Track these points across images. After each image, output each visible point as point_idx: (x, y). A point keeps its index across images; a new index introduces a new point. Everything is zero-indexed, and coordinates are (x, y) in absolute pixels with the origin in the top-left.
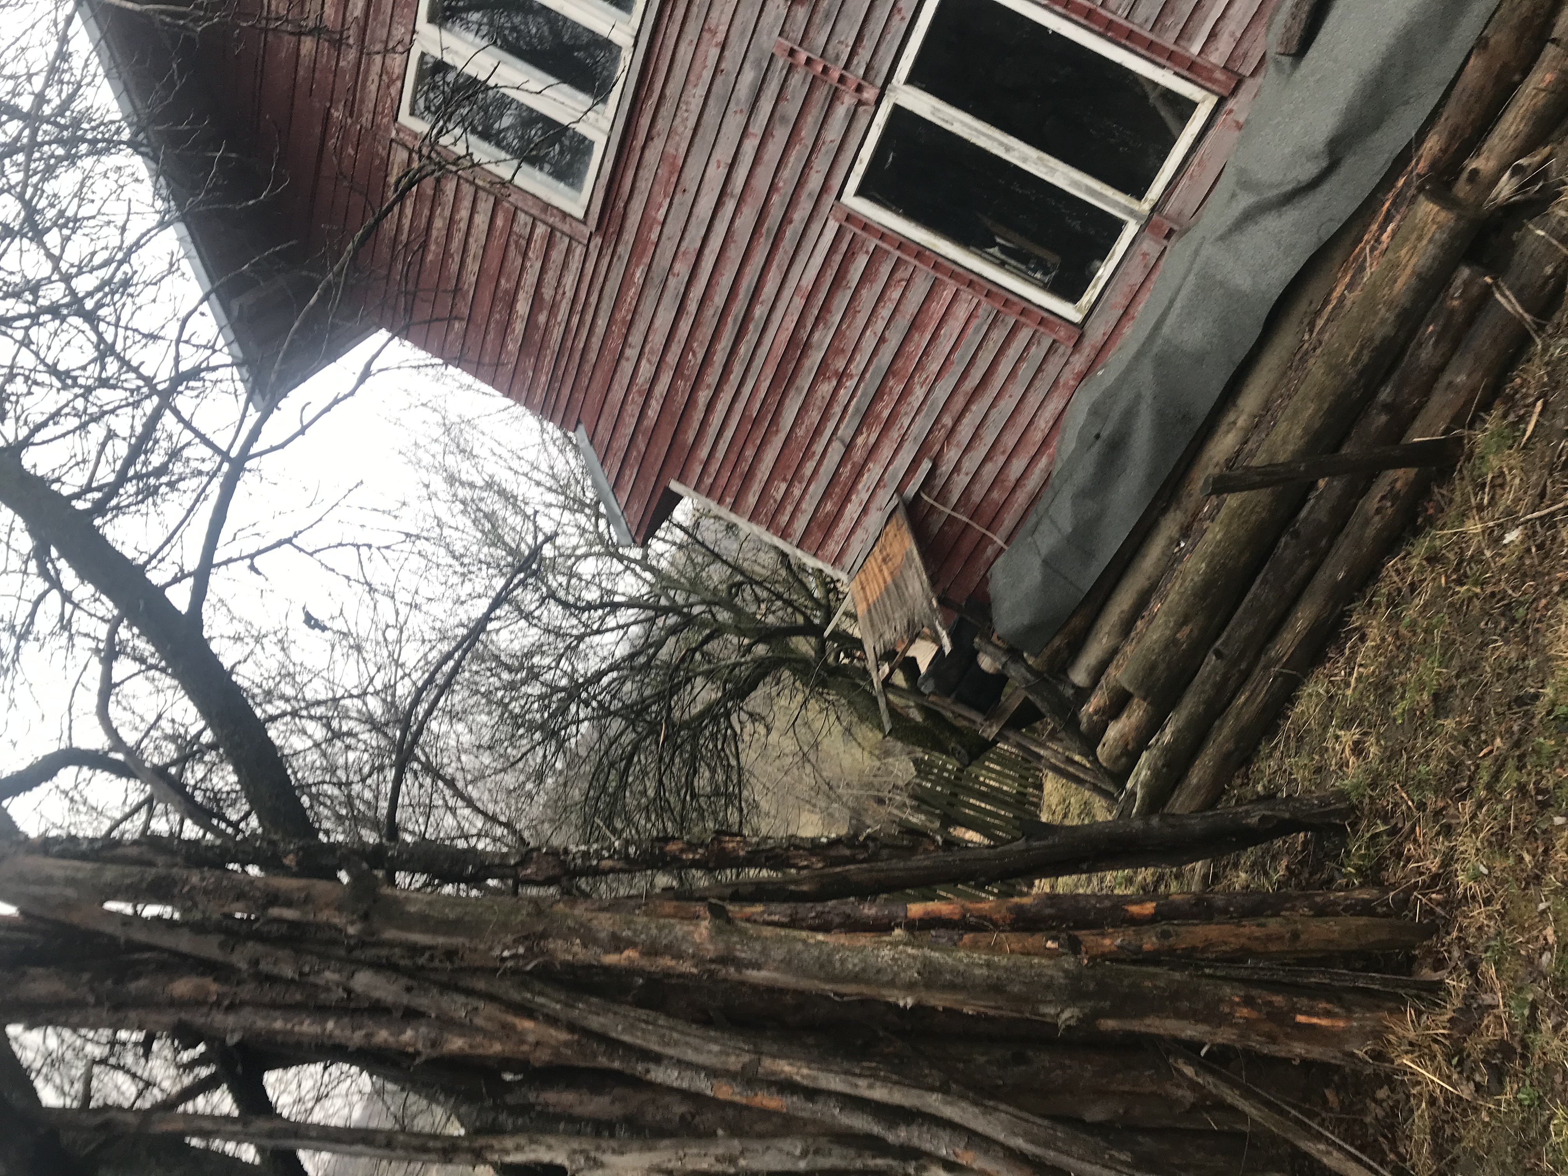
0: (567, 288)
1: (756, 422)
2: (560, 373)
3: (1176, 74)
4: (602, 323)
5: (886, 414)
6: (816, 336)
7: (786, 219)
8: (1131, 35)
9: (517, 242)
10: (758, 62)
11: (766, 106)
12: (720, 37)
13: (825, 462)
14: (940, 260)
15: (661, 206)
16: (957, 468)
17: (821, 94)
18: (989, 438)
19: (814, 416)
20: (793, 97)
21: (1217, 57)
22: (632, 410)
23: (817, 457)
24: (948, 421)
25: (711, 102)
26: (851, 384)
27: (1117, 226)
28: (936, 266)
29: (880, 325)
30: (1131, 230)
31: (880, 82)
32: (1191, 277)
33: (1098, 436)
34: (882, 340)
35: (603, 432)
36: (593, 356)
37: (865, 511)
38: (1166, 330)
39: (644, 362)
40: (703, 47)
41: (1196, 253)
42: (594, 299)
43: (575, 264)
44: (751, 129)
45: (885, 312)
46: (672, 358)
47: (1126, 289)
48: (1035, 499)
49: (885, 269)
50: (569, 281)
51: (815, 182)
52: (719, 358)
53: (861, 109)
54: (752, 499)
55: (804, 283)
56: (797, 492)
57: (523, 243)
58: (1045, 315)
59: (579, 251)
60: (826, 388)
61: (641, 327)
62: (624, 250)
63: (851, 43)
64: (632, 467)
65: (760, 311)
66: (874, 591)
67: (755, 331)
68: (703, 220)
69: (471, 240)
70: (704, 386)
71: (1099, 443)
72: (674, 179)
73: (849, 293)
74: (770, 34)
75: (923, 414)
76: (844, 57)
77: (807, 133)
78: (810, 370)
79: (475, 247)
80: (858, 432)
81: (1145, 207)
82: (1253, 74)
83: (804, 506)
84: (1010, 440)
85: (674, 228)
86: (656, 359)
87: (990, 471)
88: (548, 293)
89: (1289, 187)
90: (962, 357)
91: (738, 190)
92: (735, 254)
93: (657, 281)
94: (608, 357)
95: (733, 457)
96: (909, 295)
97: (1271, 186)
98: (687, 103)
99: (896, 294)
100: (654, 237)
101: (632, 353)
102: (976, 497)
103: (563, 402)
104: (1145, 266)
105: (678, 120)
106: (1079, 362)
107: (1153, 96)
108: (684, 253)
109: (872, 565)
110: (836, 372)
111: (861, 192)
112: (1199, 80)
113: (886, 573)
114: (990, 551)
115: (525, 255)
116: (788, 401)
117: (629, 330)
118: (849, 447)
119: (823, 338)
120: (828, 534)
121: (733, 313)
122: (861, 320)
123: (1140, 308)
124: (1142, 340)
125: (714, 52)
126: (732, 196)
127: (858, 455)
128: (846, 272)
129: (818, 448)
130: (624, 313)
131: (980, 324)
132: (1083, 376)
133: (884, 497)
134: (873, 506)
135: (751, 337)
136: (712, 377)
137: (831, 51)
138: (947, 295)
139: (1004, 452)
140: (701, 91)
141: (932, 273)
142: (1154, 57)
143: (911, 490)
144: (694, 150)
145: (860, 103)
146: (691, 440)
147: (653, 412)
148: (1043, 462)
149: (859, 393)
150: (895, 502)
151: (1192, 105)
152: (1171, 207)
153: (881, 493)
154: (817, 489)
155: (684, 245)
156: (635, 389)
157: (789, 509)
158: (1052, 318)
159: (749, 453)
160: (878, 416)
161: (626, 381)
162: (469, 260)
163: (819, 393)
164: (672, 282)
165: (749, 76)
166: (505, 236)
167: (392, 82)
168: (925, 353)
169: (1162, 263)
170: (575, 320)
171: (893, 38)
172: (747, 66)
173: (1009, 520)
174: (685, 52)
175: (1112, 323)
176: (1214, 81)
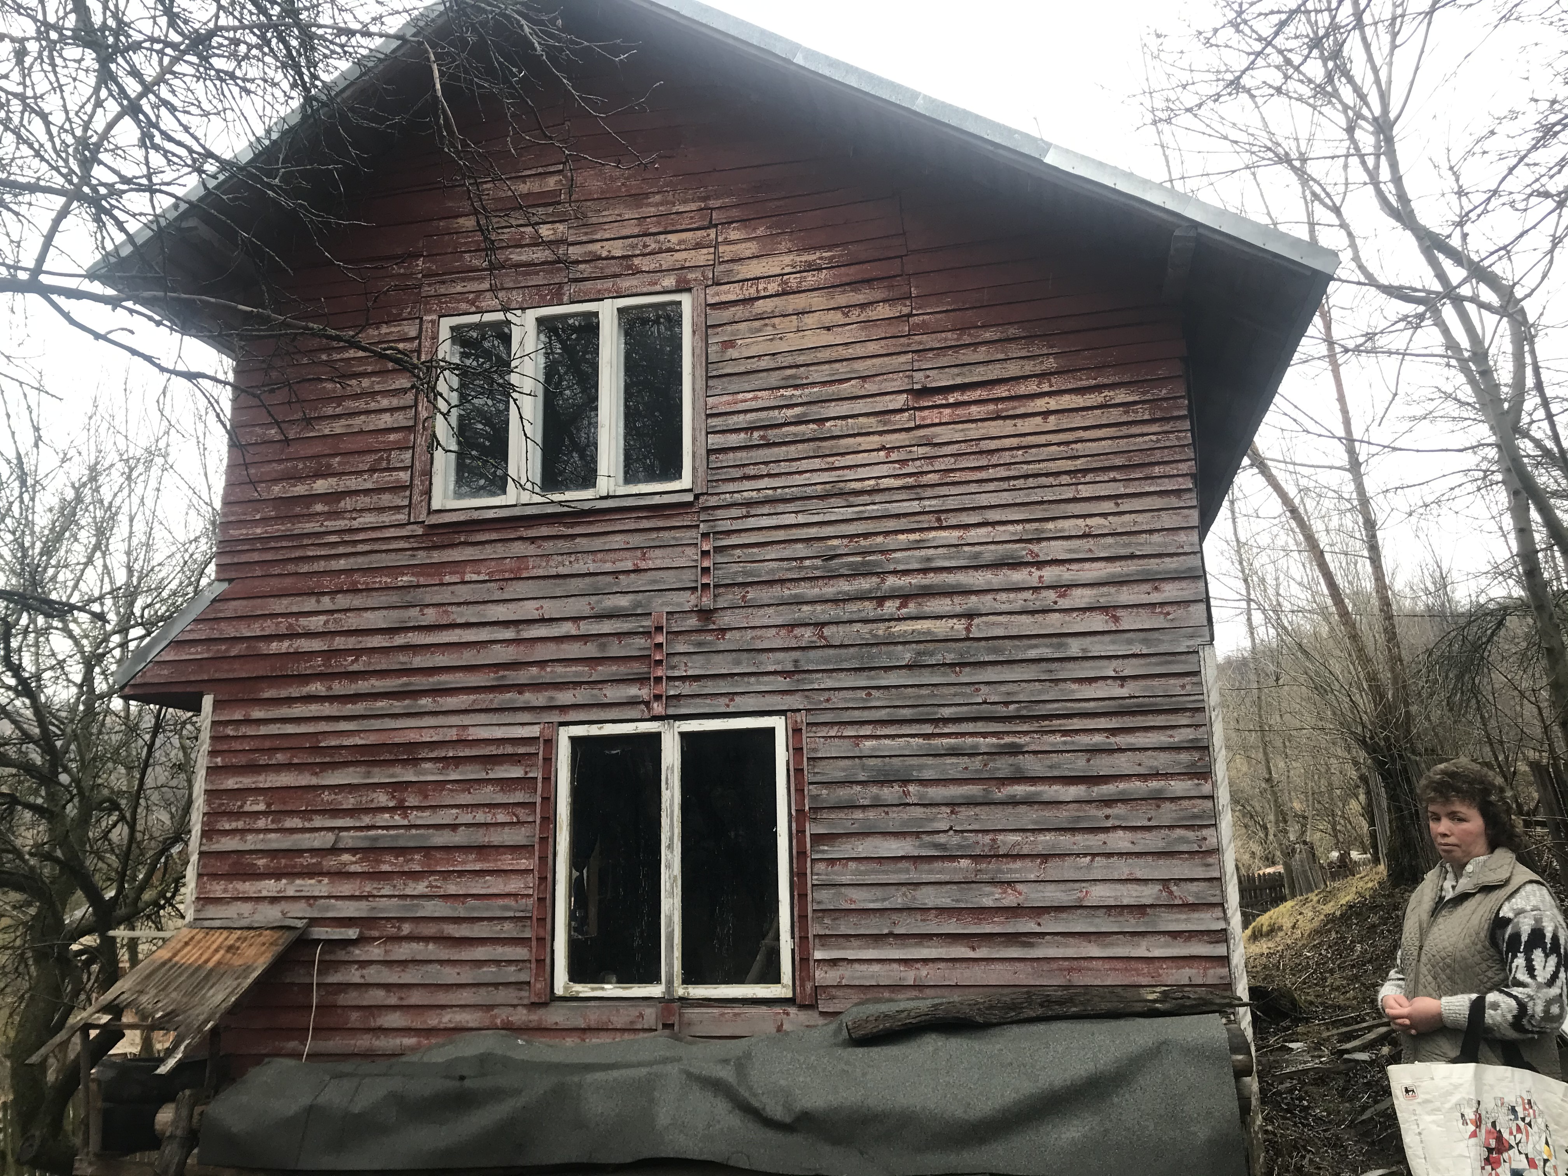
0: (361, 520)
1: (316, 749)
2: (273, 544)
3: (793, 951)
4: (342, 564)
5: (385, 868)
6: (428, 765)
7: (520, 688)
8: (803, 896)
9: (381, 458)
10: (638, 604)
11: (607, 627)
12: (643, 565)
13: (307, 835)
14: (551, 840)
15: (479, 573)
16: (363, 964)
17: (638, 668)
18: (409, 976)
19: (349, 802)
20: (624, 646)
21: (822, 976)
22: (269, 627)
23: (307, 825)
24: (406, 928)
25: (588, 580)
26: (398, 819)
27: (653, 977)
28: (543, 840)
29: (466, 818)
30: (656, 991)
31: (671, 711)
32: (644, 1071)
33: (462, 1078)
34: (454, 827)
35: (231, 608)
36: (305, 568)
37: (274, 900)
38: (590, 1078)
39: (323, 618)
40: (627, 554)
41: (665, 1061)
42: (360, 548)
43: (387, 518)
44: (582, 623)
45: (481, 817)
46: (340, 643)
47: (604, 1018)
48: (369, 1055)
49: (519, 796)
50: (368, 519)
51: (565, 697)
52: (363, 686)
53: (643, 707)
54: (231, 783)
55: (471, 730)
56: (261, 823)
57: (384, 464)
58: (548, 961)
59: (402, 517)
60: (382, 799)
61: (357, 601)
62: (422, 557)
63: (689, 673)
64: (208, 650)
65: (425, 702)
66: (190, 956)
67: (405, 707)
68: (484, 616)
69: (363, 417)
70: (327, 684)
71: (457, 1084)
72: (507, 575)
73: (483, 775)
74: (664, 604)
75: (401, 902)
76: (677, 673)
77: (603, 671)
78: (392, 776)
79: (358, 422)
80: (353, 851)
81: (680, 991)
82: (823, 1014)
83: (250, 837)
84: (416, 998)
85: (464, 593)
86: (332, 627)
87: (378, 997)
88: (347, 504)
89: (755, 1103)
90: (473, 909)
91: (526, 634)
92: (468, 657)
93: (408, 598)
94: (311, 583)
95: (267, 744)
96: (507, 829)
97: (750, 1088)
98: (577, 560)
99: (501, 817)
100: (447, 579)
101: (326, 603)
102: (344, 999)
103: (244, 558)
104: (632, 1023)
105: (560, 558)
106: (520, 1016)
107: (767, 941)
108: (446, 612)
109: (219, 938)
110: (404, 800)
111: (575, 741)
112: (797, 973)
113: (217, 957)
114: (292, 1045)
115: (372, 470)
116: (351, 769)
117: (348, 591)
118: (335, 850)
119: (430, 773)
120: (230, 876)
121: (413, 679)
122: (465, 798)
123: (595, 1040)
124: (569, 1061)
125: (629, 565)
126: (518, 632)
127: (331, 863)
128: (501, 763)
129: (318, 822)
130: (362, 581)
131: (513, 907)
132: (511, 1029)
133: (299, 910)
134: (284, 906)
135: (398, 706)
136: (339, 687)
137: (675, 660)
138: (524, 863)
139: (401, 999)
140: (592, 568)
141: (537, 839)
142: (797, 924)
143: (320, 933)
144: (542, 582)
145: (647, 704)
146: (266, 695)
147: (275, 647)
148: (409, 1041)
149: (392, 832)
150: (299, 924)
151: (777, 980)
152: (692, 1013)
153: (302, 904)
154: (275, 841)
155: (454, 609)
156: (292, 620)
157: (240, 825)
158: (548, 968)
159: (280, 758)
160: (379, 862)
161: (295, 609)
162: (343, 422)
163: (375, 795)
164: (414, 612)
165: (623, 602)
166: (382, 446)
167: (472, 303)
168: (461, 873)
169: (642, 1035)
170: (333, 538)
171: (709, 705)
172: (630, 597)
173: (336, 1044)
174: (617, 541)
175: (569, 1024)
176: (802, 986)
